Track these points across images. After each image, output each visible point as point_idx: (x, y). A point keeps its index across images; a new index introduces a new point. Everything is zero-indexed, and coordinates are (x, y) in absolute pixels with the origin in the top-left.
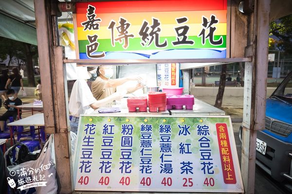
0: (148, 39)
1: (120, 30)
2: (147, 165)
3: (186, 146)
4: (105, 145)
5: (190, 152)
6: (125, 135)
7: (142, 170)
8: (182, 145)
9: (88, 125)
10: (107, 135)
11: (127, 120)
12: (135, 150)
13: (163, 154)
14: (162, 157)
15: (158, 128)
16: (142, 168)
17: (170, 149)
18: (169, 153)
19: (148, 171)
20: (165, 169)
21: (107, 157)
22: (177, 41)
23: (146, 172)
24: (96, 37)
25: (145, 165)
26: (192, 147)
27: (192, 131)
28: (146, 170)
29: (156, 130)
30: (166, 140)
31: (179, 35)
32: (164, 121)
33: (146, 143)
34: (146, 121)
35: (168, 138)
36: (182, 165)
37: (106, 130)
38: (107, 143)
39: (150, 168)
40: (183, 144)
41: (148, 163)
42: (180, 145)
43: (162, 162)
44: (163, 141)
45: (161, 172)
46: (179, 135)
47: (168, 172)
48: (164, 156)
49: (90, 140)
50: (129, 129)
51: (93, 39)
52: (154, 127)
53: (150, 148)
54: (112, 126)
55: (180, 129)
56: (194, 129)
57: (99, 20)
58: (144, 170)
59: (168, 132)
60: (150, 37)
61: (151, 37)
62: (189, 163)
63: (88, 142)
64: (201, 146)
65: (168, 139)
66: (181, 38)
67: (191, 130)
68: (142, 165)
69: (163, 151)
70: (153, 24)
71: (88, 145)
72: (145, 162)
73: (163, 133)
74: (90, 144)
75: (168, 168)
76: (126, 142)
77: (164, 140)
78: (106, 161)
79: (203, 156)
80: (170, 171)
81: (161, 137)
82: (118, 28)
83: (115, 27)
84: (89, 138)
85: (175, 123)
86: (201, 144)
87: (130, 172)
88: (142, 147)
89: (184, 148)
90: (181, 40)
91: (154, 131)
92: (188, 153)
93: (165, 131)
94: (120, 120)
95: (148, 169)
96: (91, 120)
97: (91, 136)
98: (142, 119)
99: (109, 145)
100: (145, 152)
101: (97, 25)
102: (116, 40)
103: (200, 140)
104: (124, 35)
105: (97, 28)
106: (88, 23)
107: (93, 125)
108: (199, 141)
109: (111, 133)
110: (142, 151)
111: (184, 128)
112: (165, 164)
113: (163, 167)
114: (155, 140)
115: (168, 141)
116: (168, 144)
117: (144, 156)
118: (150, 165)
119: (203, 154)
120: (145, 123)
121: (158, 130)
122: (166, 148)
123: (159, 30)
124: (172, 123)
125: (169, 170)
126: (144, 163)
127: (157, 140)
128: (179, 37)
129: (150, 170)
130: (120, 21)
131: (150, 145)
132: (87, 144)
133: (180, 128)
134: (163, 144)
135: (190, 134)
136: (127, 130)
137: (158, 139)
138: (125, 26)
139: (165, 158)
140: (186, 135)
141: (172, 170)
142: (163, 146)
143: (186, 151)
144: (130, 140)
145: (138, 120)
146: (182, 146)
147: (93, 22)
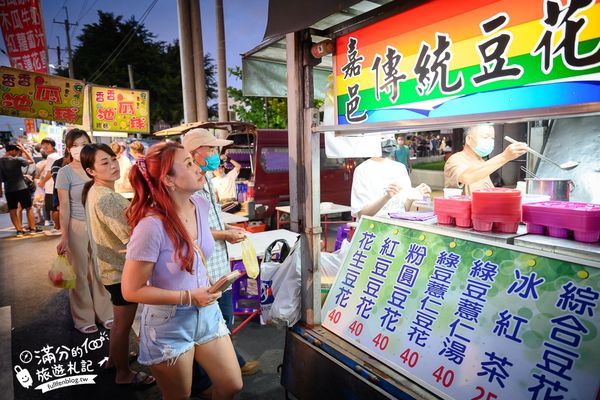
0: (428, 79)
1: (387, 70)
2: (422, 329)
3: (513, 323)
4: (376, 273)
5: (517, 337)
6: (409, 264)
7: (412, 334)
8: (505, 316)
9: (366, 234)
10: (385, 257)
11: (422, 238)
12: (414, 295)
13: (458, 320)
14: (454, 326)
15: (470, 264)
16: (413, 331)
17: (476, 315)
18: (472, 324)
19: (419, 341)
20: (451, 351)
21: (371, 291)
22: (483, 73)
23: (416, 342)
24: (357, 87)
25: (419, 328)
26: (529, 329)
27: (545, 292)
28: (418, 338)
29: (466, 268)
30: (477, 295)
31: (487, 59)
32: (488, 253)
33: (437, 289)
34: (452, 245)
35: (482, 291)
36: (487, 359)
37: (385, 247)
38: (380, 269)
39: (425, 336)
40: (510, 316)
41: (426, 327)
42: (502, 315)
43: (451, 335)
44: (469, 295)
45: (440, 354)
46: (509, 292)
47: (453, 359)
48: (458, 324)
49: (362, 259)
50: (419, 255)
51: (353, 91)
52: (463, 261)
53: (439, 300)
54: (395, 243)
55: (517, 280)
56: (551, 289)
57: (361, 58)
58: (416, 336)
59: (486, 279)
60: (431, 75)
61: (434, 73)
62: (504, 361)
63: (358, 261)
64: (553, 336)
65: (481, 294)
66: (491, 66)
67: (543, 288)
68: (415, 326)
69: (461, 315)
70: (437, 48)
71: (356, 266)
72: (421, 323)
73: (477, 279)
74: (360, 264)
75: (455, 352)
76: (407, 276)
77: (473, 294)
78: (369, 297)
79: (548, 361)
80: (458, 360)
81: (469, 285)
82: (384, 67)
83: (380, 65)
84: (361, 255)
85: (511, 264)
86: (556, 330)
87: (393, 330)
88: (427, 295)
89: (507, 325)
90: (490, 71)
91: (460, 269)
92: (513, 338)
93: (481, 274)
94: (411, 235)
95: (421, 337)
96: (372, 226)
97: (365, 253)
98: (447, 240)
99: (382, 275)
100: (428, 304)
101: (359, 67)
102: (382, 88)
103: (558, 321)
104: (392, 78)
105: (358, 73)
106: (348, 66)
107: (372, 236)
108: (553, 321)
109: (390, 255)
110: (424, 301)
111: (526, 279)
112: (454, 342)
113: (449, 345)
114: (454, 288)
115: (478, 298)
116: (476, 304)
117: (424, 311)
118: (427, 331)
119: (550, 356)
120: (450, 249)
121: (467, 270)
122: (470, 310)
123: (448, 56)
124: (504, 262)
125: (457, 356)
126: (418, 324)
127: (458, 289)
128: (487, 65)
129: (424, 341)
130: (387, 53)
131: (443, 294)
132: (355, 263)
133: (518, 277)
134: (467, 301)
135: (535, 297)
136: (415, 255)
137: (462, 287)
138: (394, 61)
139: (459, 330)
140: (525, 296)
141: (462, 359)
142: (466, 305)
143: (510, 332)
144: (414, 274)
145: (440, 241)
146: (504, 319)
147: (353, 63)
